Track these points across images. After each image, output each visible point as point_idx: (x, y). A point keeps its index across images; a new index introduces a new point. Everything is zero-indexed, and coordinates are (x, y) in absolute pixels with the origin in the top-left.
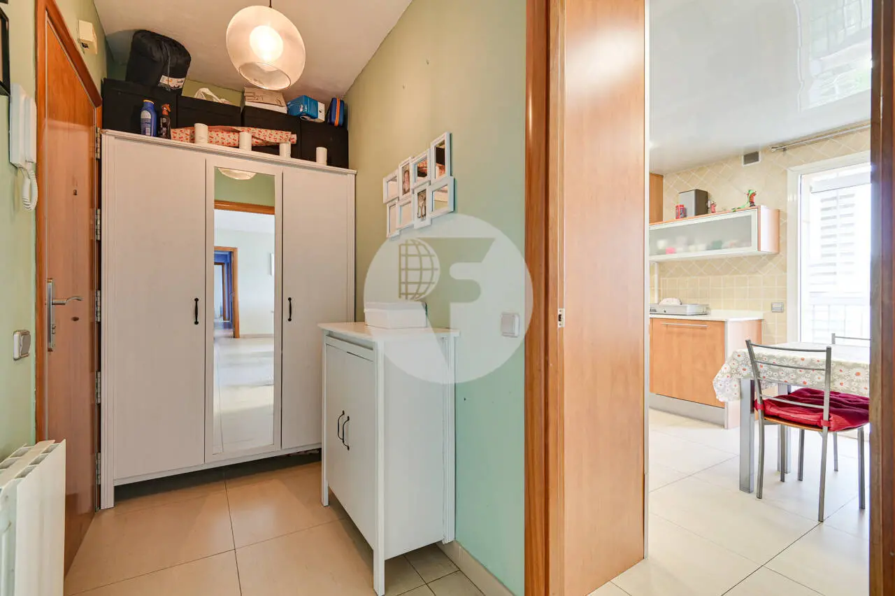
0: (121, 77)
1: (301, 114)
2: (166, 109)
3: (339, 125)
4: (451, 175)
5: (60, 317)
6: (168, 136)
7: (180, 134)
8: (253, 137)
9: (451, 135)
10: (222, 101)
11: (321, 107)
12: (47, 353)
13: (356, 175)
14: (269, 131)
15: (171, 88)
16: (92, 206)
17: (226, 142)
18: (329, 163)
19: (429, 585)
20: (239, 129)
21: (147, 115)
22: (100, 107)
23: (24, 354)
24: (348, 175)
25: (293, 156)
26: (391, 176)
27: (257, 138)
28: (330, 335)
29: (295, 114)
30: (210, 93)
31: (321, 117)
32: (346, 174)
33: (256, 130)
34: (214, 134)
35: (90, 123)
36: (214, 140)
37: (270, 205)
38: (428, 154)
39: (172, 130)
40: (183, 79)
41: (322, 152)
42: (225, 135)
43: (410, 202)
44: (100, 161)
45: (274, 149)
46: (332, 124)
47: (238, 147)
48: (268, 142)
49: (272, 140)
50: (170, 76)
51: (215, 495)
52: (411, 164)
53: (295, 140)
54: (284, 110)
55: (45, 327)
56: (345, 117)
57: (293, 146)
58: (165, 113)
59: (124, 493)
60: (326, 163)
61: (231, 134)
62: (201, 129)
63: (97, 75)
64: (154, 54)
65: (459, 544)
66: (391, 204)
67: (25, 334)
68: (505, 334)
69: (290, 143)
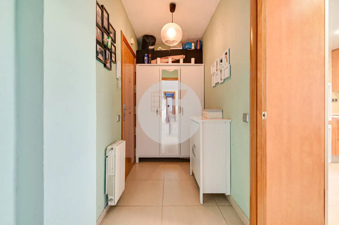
0: (141, 49)
1: (186, 48)
2: (150, 55)
3: (199, 49)
4: (229, 64)
5: (127, 112)
6: (151, 63)
7: (153, 61)
8: (172, 59)
9: (229, 49)
10: (164, 49)
11: (193, 44)
12: (123, 121)
13: (204, 65)
14: (177, 56)
15: (151, 49)
16: (134, 84)
17: (165, 62)
18: (196, 63)
19: (219, 206)
20: (168, 57)
21: (146, 58)
22: (136, 59)
23: (119, 120)
24: (202, 66)
25: (184, 62)
26: (213, 65)
27: (173, 59)
28: (192, 120)
29: (185, 49)
30: (161, 48)
31: (193, 48)
32: (201, 65)
33: (173, 57)
34: (162, 60)
35: (134, 63)
36: (162, 62)
37: (177, 77)
38: (222, 57)
39: (152, 61)
40: (154, 46)
41: (193, 60)
42: (165, 60)
43: (218, 74)
44: (136, 72)
45: (178, 61)
46: (197, 49)
47: (168, 63)
48: (176, 60)
49: (178, 59)
50: (151, 46)
51: (162, 165)
52: (218, 61)
53: (184, 57)
54: (181, 48)
55: (123, 115)
56: (201, 46)
57: (184, 59)
58: (150, 56)
59: (141, 160)
60: (194, 63)
61: (166, 59)
62: (159, 59)
63: (135, 50)
64: (147, 41)
65: (231, 196)
66: (213, 75)
67: (119, 116)
68: (244, 121)
69: (183, 59)
